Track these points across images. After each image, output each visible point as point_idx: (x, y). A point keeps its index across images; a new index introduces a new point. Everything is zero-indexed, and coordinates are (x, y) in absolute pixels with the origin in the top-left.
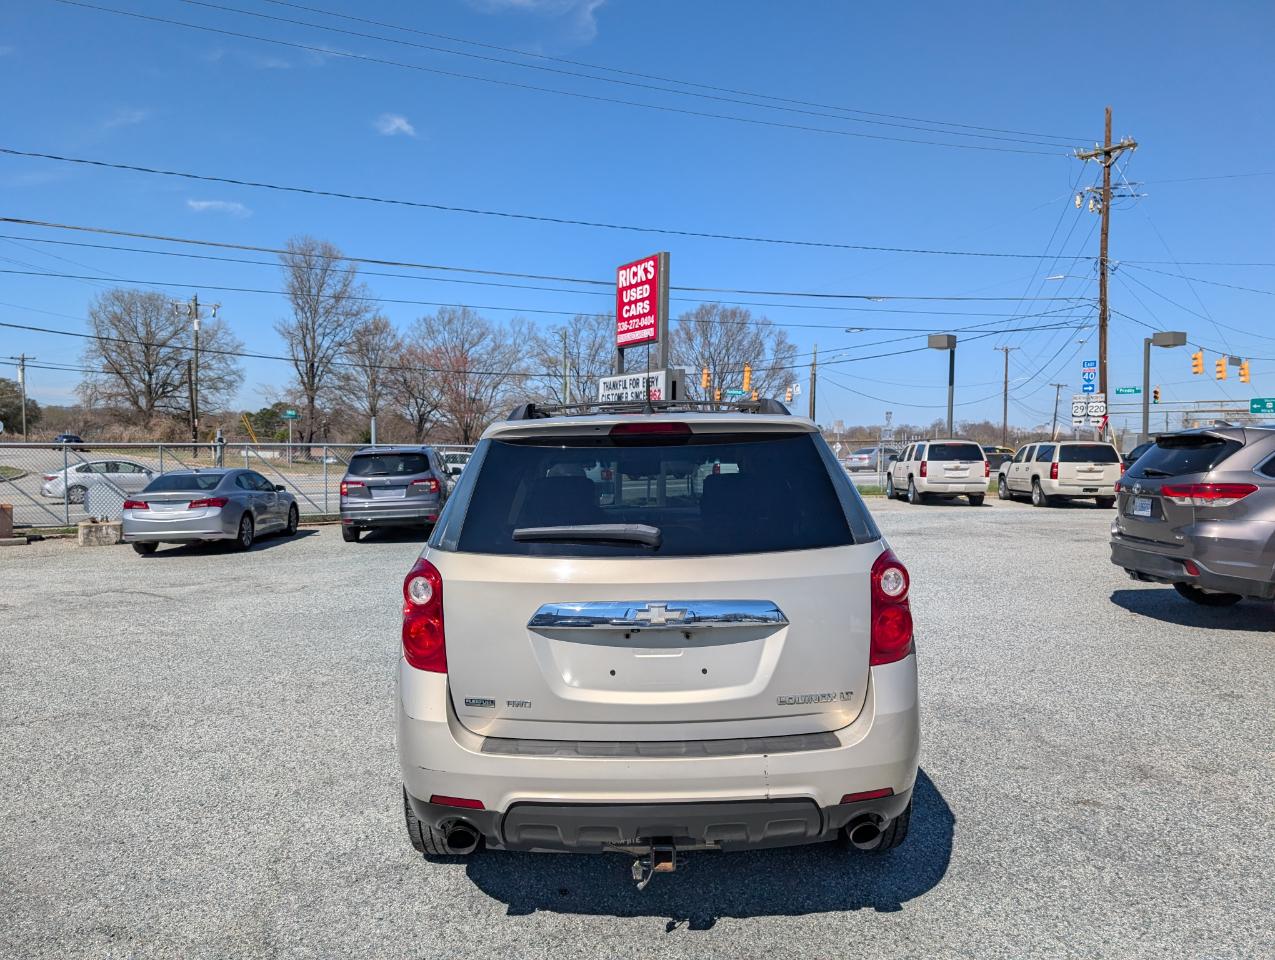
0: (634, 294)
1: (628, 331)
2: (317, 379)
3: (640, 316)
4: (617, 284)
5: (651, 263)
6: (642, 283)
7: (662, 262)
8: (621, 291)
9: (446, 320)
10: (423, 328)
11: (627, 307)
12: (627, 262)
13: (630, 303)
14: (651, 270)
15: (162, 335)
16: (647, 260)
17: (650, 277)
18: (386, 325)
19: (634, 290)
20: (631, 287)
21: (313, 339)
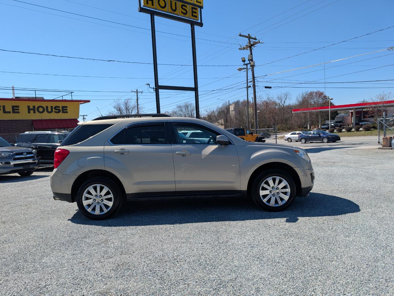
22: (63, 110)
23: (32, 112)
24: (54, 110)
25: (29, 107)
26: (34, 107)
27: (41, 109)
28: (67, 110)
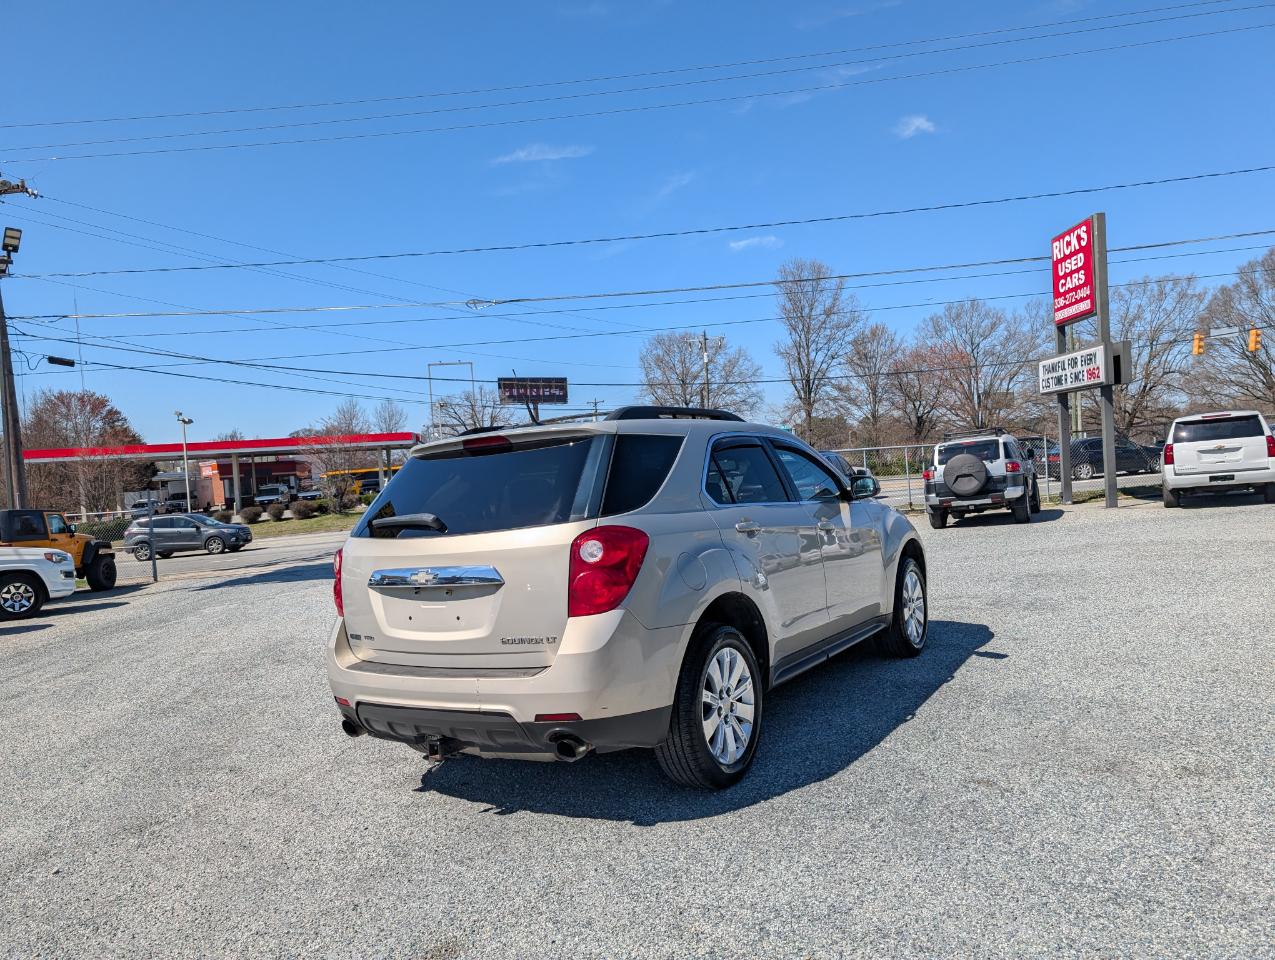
0: (1070, 265)
1: (1065, 306)
2: (812, 395)
3: (1076, 289)
4: (1052, 257)
5: (1084, 228)
6: (1076, 253)
7: (1096, 225)
8: (1056, 264)
9: (953, 315)
10: (930, 328)
11: (1063, 281)
12: (1060, 232)
13: (1065, 276)
14: (1084, 236)
15: (695, 369)
16: (1079, 227)
17: (1083, 243)
18: (884, 331)
19: (1068, 261)
20: (1066, 257)
21: (808, 355)
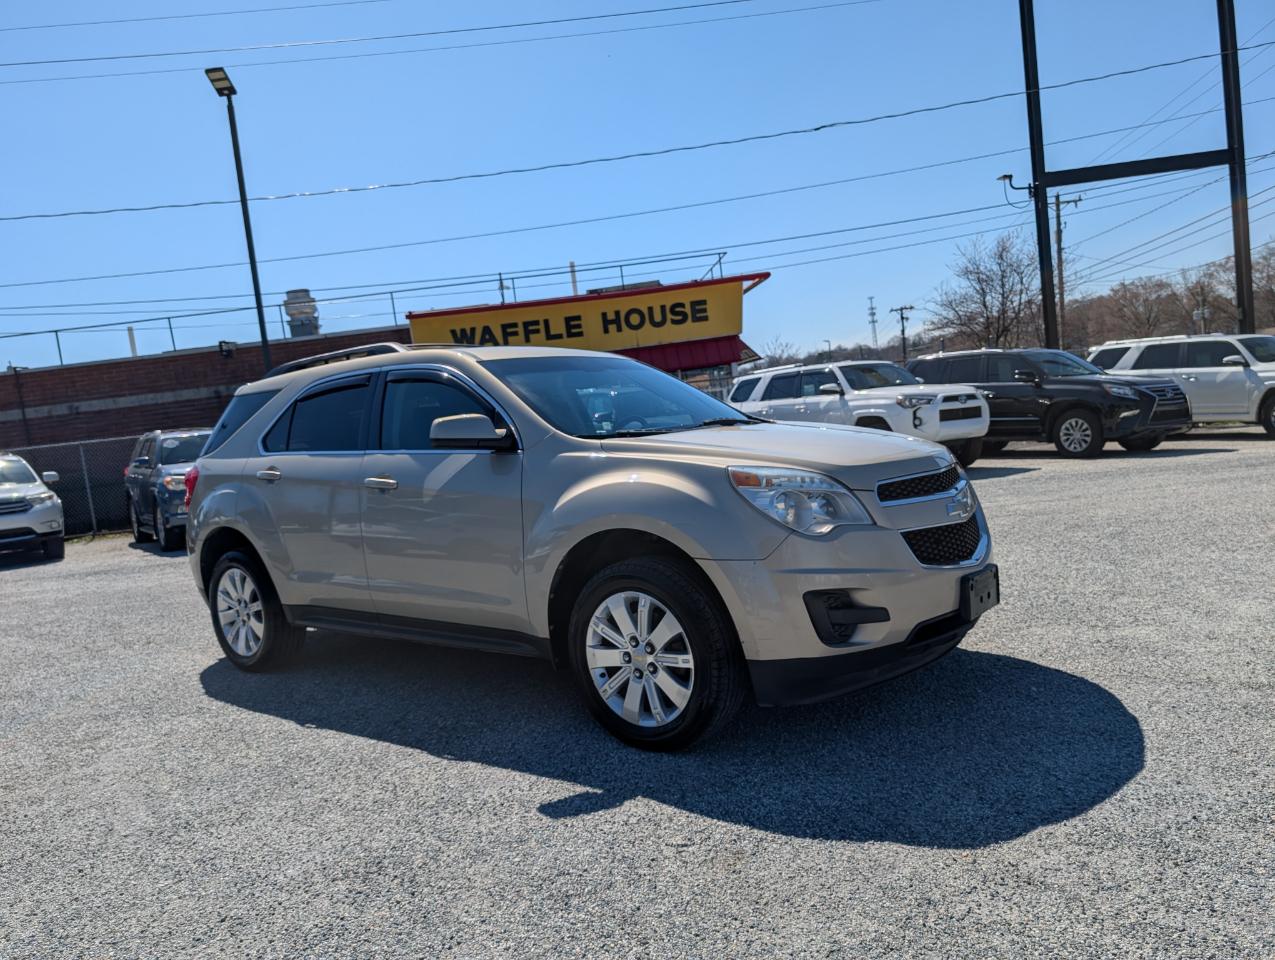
22: (694, 311)
23: (612, 328)
24: (669, 316)
25: (604, 315)
26: (617, 313)
27: (635, 319)
28: (705, 310)
